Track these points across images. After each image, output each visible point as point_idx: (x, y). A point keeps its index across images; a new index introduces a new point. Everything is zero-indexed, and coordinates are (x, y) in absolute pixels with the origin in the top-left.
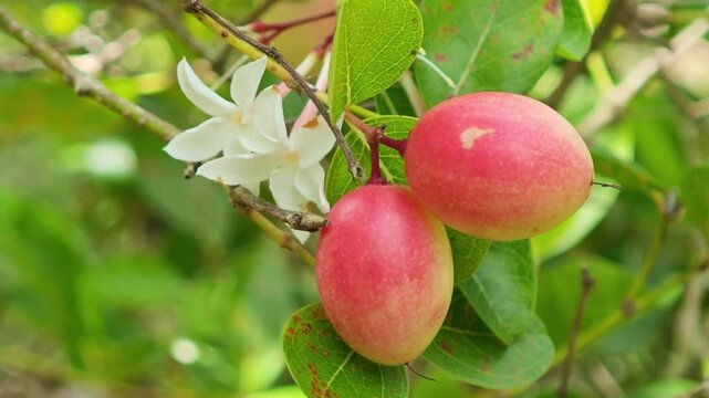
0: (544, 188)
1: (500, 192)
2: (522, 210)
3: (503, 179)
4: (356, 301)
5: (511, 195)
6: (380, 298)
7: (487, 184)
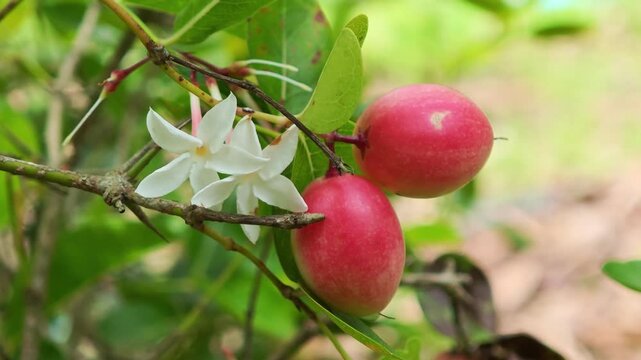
1: (465, 157)
3: (466, 147)
4: (368, 269)
6: (386, 262)
7: (457, 154)
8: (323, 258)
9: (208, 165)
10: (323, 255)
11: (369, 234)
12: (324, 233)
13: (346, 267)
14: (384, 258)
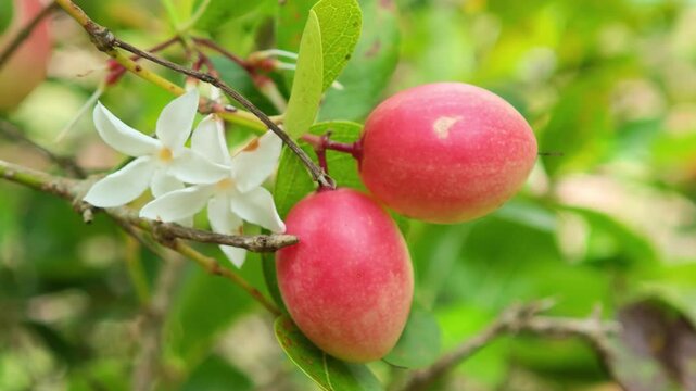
0: (514, 164)
1: (480, 174)
2: (497, 188)
3: (481, 162)
4: (348, 306)
5: (491, 175)
6: (372, 298)
7: (467, 169)
8: (298, 290)
9: (172, 172)
10: (297, 286)
11: (350, 263)
12: (298, 259)
13: (321, 301)
14: (368, 293)
